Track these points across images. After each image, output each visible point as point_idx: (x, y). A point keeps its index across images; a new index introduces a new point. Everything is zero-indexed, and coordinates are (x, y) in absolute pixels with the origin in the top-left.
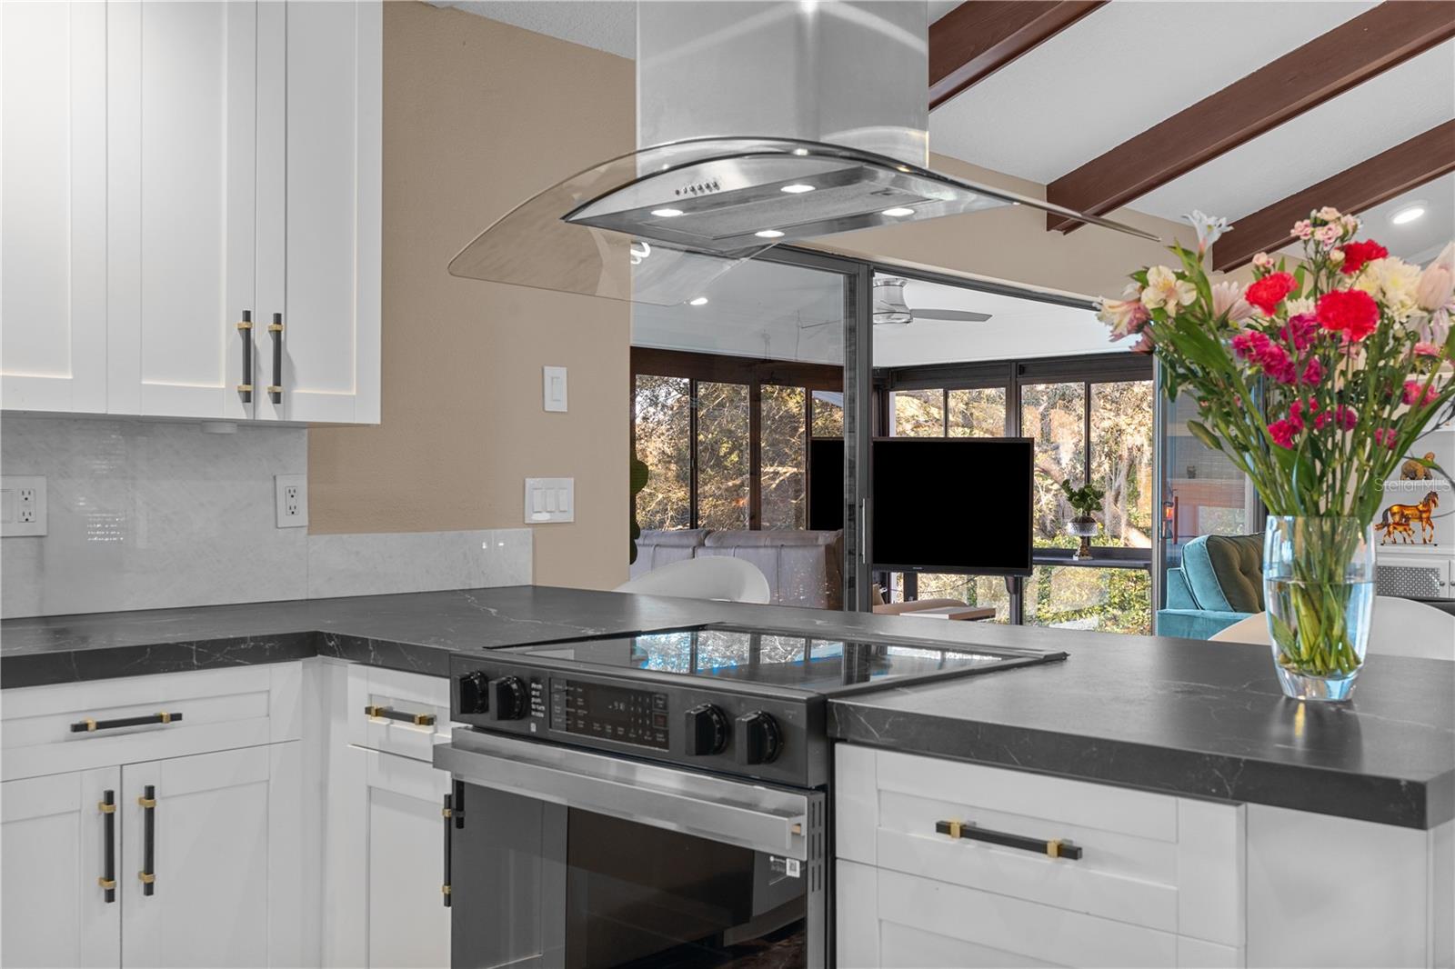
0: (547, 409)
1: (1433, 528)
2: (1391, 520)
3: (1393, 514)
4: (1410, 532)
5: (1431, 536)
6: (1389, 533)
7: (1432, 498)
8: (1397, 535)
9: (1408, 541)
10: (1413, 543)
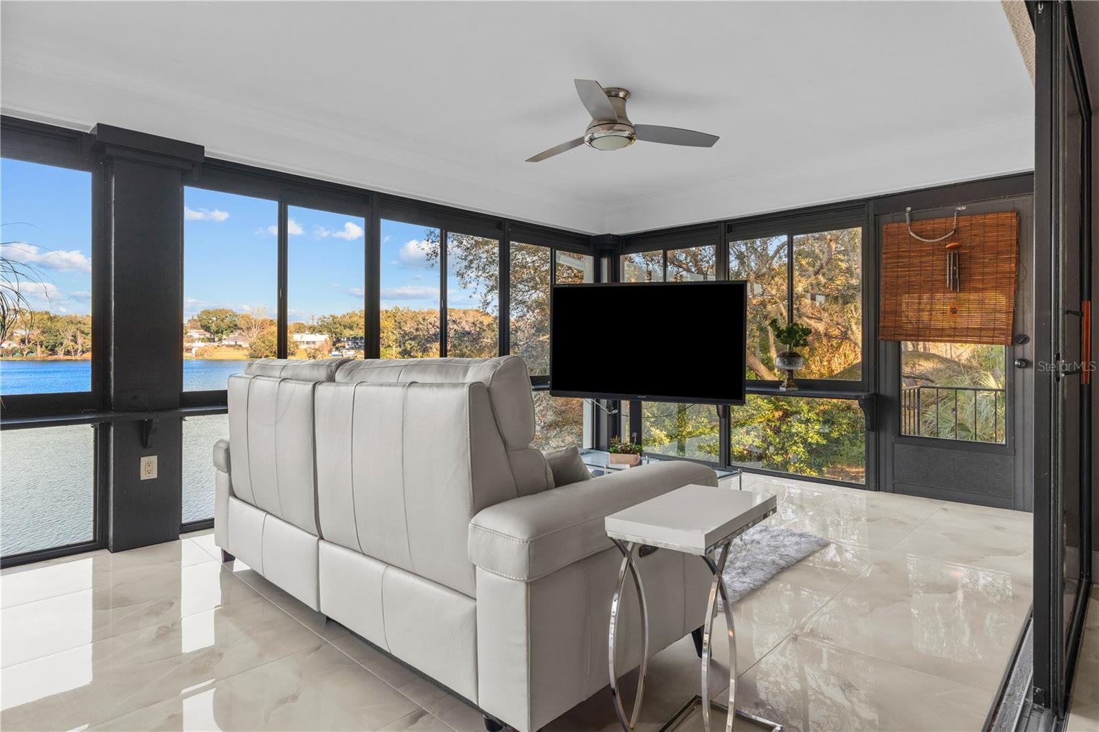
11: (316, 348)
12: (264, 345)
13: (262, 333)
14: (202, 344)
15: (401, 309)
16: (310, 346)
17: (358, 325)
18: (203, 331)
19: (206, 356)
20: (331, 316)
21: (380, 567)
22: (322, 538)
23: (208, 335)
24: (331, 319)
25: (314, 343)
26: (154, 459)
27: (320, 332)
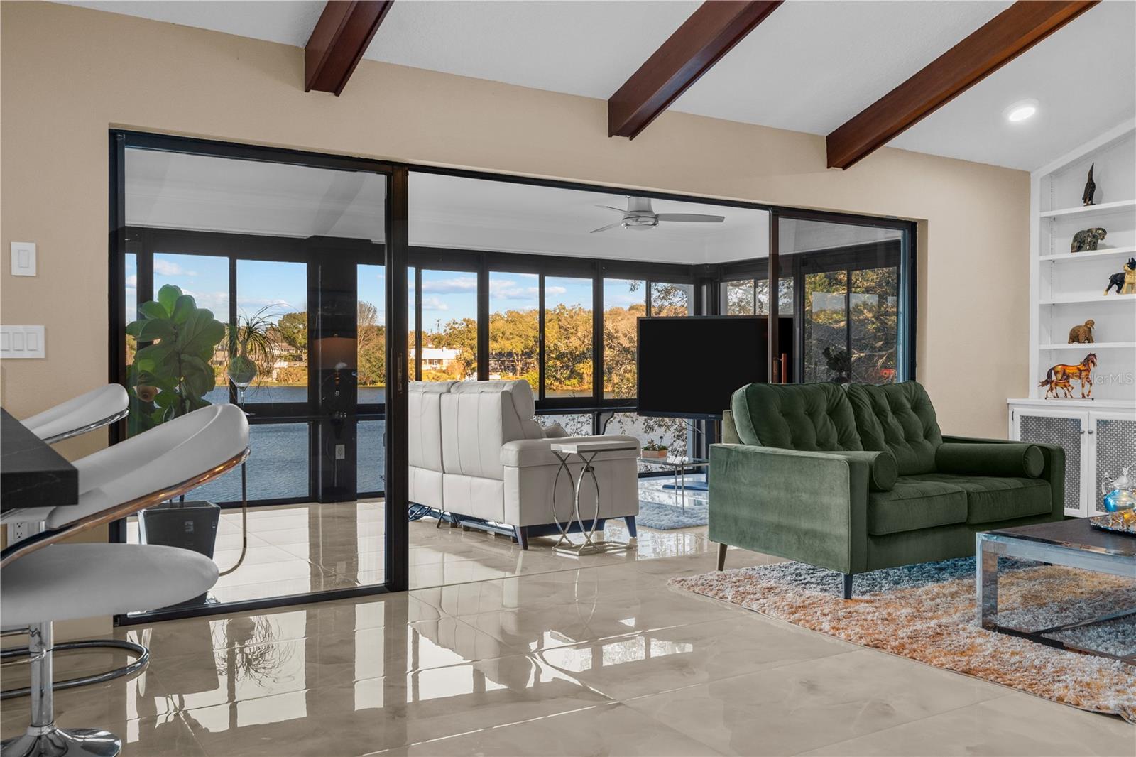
0: (13, 274)
1: (1091, 385)
2: (1054, 378)
3: (1056, 373)
4: (1070, 388)
5: (1089, 392)
6: (1051, 389)
7: (1090, 359)
8: (1060, 391)
9: (1068, 395)
10: (1072, 397)
11: (444, 368)
12: (368, 365)
13: (367, 347)
14: (284, 364)
15: (568, 307)
16: (434, 366)
17: (503, 333)
18: (285, 344)
19: (290, 382)
20: (465, 320)
21: (470, 478)
22: (444, 473)
23: (293, 351)
24: (465, 324)
25: (440, 361)
26: (343, 446)
27: (449, 345)
